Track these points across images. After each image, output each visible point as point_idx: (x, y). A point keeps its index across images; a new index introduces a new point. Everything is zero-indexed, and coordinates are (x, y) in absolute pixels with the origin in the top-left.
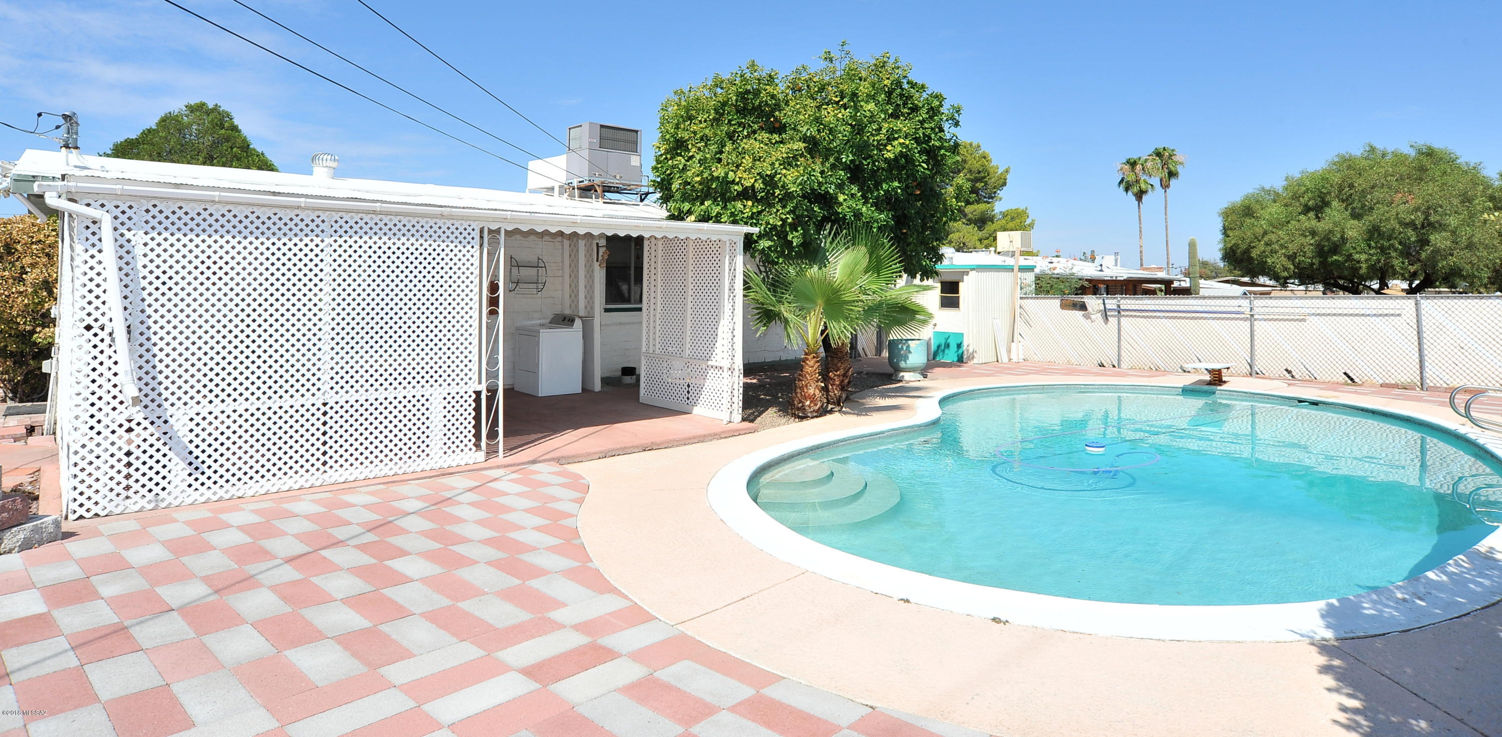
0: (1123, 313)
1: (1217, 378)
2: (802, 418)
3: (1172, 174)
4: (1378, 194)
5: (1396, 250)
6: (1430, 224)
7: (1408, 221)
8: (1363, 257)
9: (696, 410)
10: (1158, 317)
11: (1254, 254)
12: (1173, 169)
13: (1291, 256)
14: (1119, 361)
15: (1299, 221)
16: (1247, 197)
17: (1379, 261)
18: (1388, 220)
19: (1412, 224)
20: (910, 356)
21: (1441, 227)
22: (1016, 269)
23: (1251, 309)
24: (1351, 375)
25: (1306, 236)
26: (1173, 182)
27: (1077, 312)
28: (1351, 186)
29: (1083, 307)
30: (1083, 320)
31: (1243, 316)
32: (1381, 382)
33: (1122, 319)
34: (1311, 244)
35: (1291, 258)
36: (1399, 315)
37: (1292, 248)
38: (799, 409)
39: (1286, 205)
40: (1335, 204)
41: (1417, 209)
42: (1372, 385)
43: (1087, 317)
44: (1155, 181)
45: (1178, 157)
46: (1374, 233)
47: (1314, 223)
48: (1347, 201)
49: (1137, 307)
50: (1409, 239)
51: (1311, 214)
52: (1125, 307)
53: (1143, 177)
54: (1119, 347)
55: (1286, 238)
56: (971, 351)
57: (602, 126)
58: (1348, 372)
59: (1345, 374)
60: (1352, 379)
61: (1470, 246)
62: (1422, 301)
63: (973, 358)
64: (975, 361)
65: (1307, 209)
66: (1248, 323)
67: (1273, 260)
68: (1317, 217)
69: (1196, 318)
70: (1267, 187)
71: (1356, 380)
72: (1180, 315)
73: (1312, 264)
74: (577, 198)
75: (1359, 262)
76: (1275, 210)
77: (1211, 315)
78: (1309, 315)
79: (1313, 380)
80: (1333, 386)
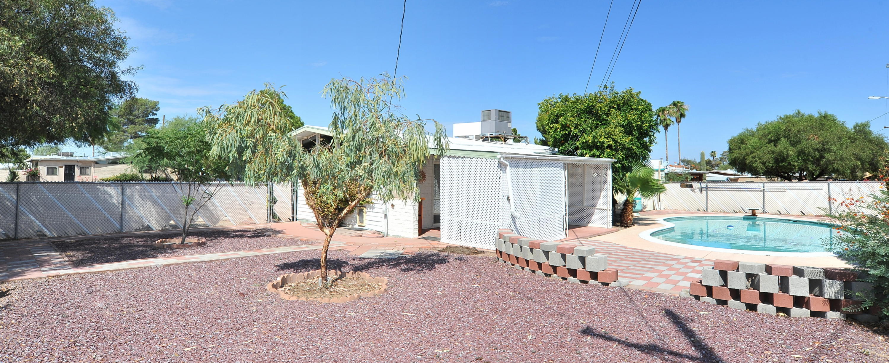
0: (708, 189)
1: (754, 213)
2: (626, 227)
3: (682, 115)
4: (803, 135)
5: (810, 161)
6: (825, 149)
7: (816, 148)
8: (796, 164)
9: (590, 225)
10: (724, 191)
11: (747, 162)
12: (682, 112)
13: (764, 163)
14: (707, 208)
15: (766, 147)
16: (740, 135)
17: (802, 165)
18: (807, 148)
19: (818, 150)
20: (636, 206)
21: (829, 151)
22: (659, 170)
23: (764, 187)
24: (804, 212)
25: (770, 154)
26: (682, 119)
27: (688, 189)
28: (790, 131)
29: (691, 186)
30: (691, 192)
31: (760, 190)
32: (815, 215)
33: (708, 191)
34: (772, 158)
35: (764, 164)
36: (822, 189)
37: (765, 159)
38: (625, 224)
39: (760, 139)
40: (782, 139)
41: (820, 143)
42: (812, 216)
43: (693, 191)
44: (674, 119)
45: (686, 106)
46: (801, 153)
47: (774, 148)
48: (787, 137)
49: (715, 187)
50: (816, 156)
51: (772, 144)
52: (710, 187)
53: (668, 117)
54: (707, 203)
55: (761, 155)
56: (645, 204)
57: (499, 111)
58: (802, 211)
59: (801, 212)
60: (804, 214)
61: (842, 159)
62: (830, 184)
63: (646, 208)
64: (647, 209)
65: (770, 141)
66: (762, 193)
67: (756, 165)
68: (775, 145)
69: (740, 191)
70: (749, 129)
71: (806, 214)
72: (734, 189)
73: (772, 167)
74: (490, 142)
75: (794, 166)
76: (754, 141)
77: (747, 190)
78: (787, 189)
79: (789, 214)
80: (798, 216)
